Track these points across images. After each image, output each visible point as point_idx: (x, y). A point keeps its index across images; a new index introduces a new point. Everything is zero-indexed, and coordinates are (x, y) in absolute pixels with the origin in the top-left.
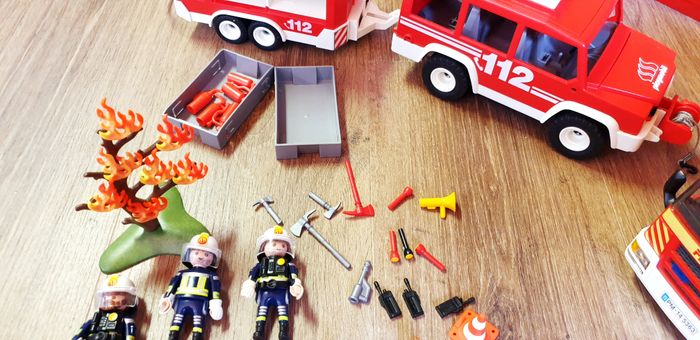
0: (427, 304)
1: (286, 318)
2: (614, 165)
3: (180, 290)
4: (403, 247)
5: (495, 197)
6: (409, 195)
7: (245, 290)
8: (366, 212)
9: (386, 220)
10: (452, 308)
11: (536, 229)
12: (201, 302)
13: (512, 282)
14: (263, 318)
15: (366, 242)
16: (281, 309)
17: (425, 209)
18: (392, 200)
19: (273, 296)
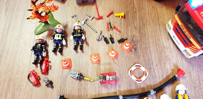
0: (115, 40)
1: (81, 44)
2: (168, 3)
3: (55, 38)
4: (110, 26)
5: (135, 12)
6: (112, 13)
7: (71, 38)
8: (101, 18)
9: (106, 20)
10: (121, 41)
11: (144, 21)
12: (60, 41)
13: (137, 34)
14: (76, 44)
15: (101, 26)
16: (80, 42)
17: (116, 16)
18: (107, 14)
19: (78, 39)
